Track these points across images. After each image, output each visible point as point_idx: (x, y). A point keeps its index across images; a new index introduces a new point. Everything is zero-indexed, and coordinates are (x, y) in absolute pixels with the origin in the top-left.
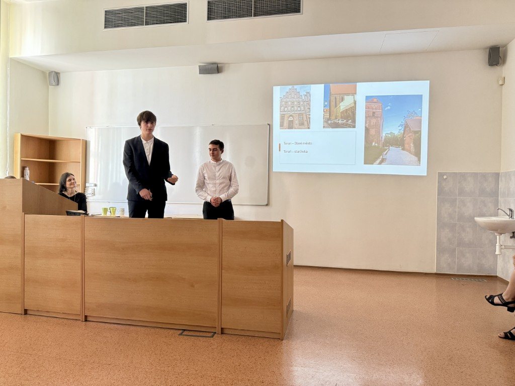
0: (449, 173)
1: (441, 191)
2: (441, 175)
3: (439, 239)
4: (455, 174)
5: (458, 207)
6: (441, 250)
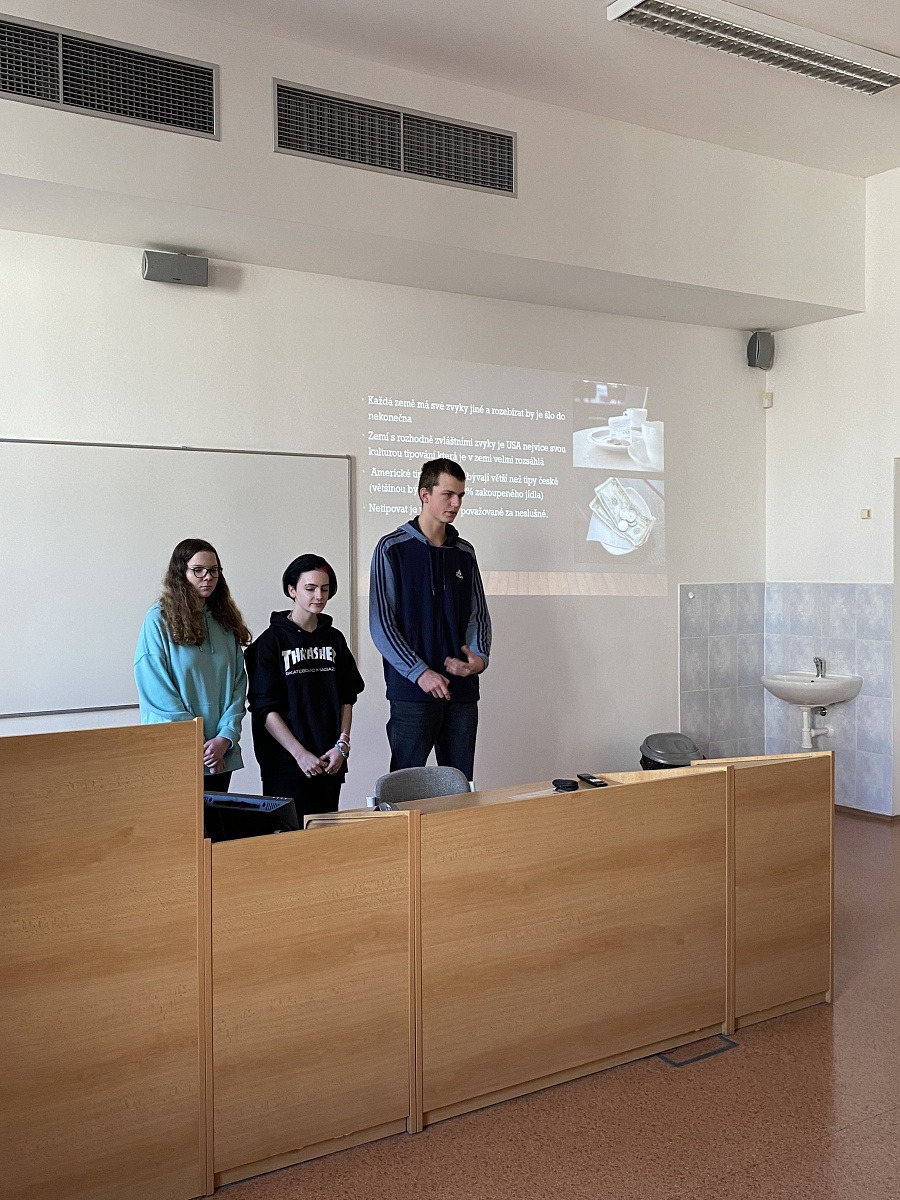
0: (696, 585)
1: (685, 624)
2: (685, 590)
4: (706, 588)
5: (711, 658)
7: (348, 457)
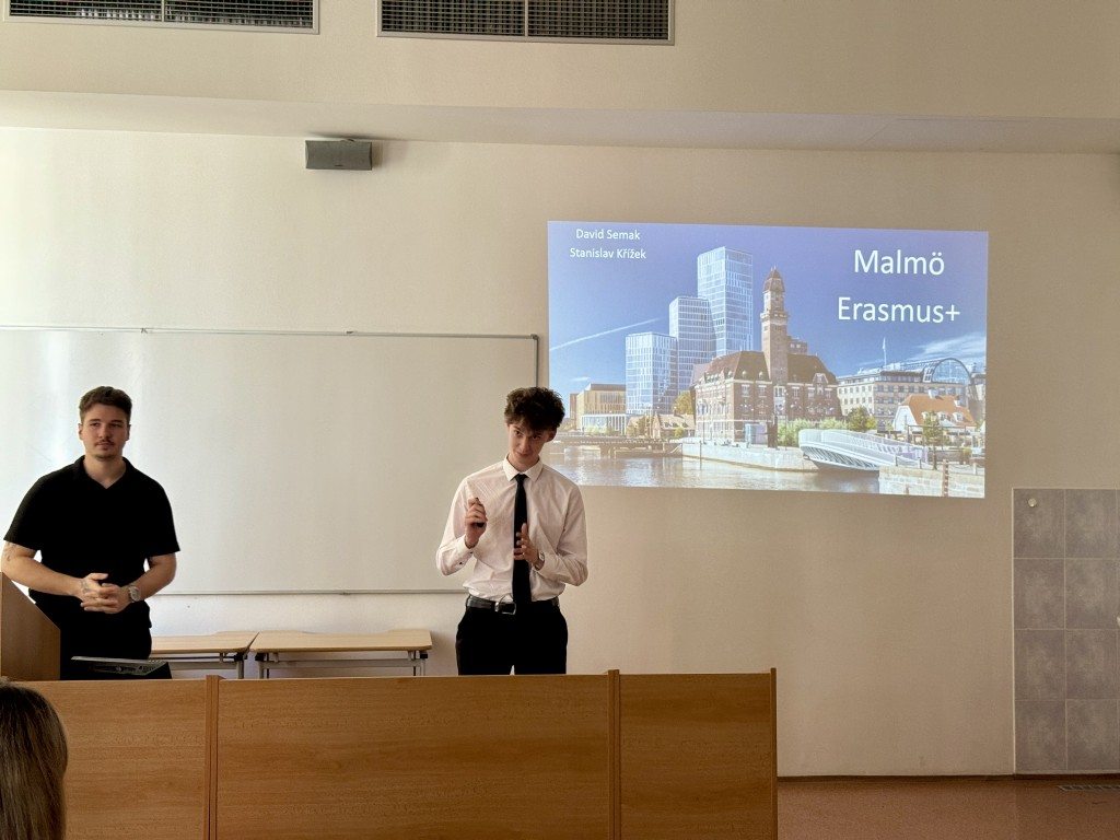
0: (1041, 490)
1: (1022, 542)
2: (1022, 496)
3: (1020, 675)
4: (1058, 494)
5: (1069, 588)
6: (1028, 707)
7: (535, 337)
